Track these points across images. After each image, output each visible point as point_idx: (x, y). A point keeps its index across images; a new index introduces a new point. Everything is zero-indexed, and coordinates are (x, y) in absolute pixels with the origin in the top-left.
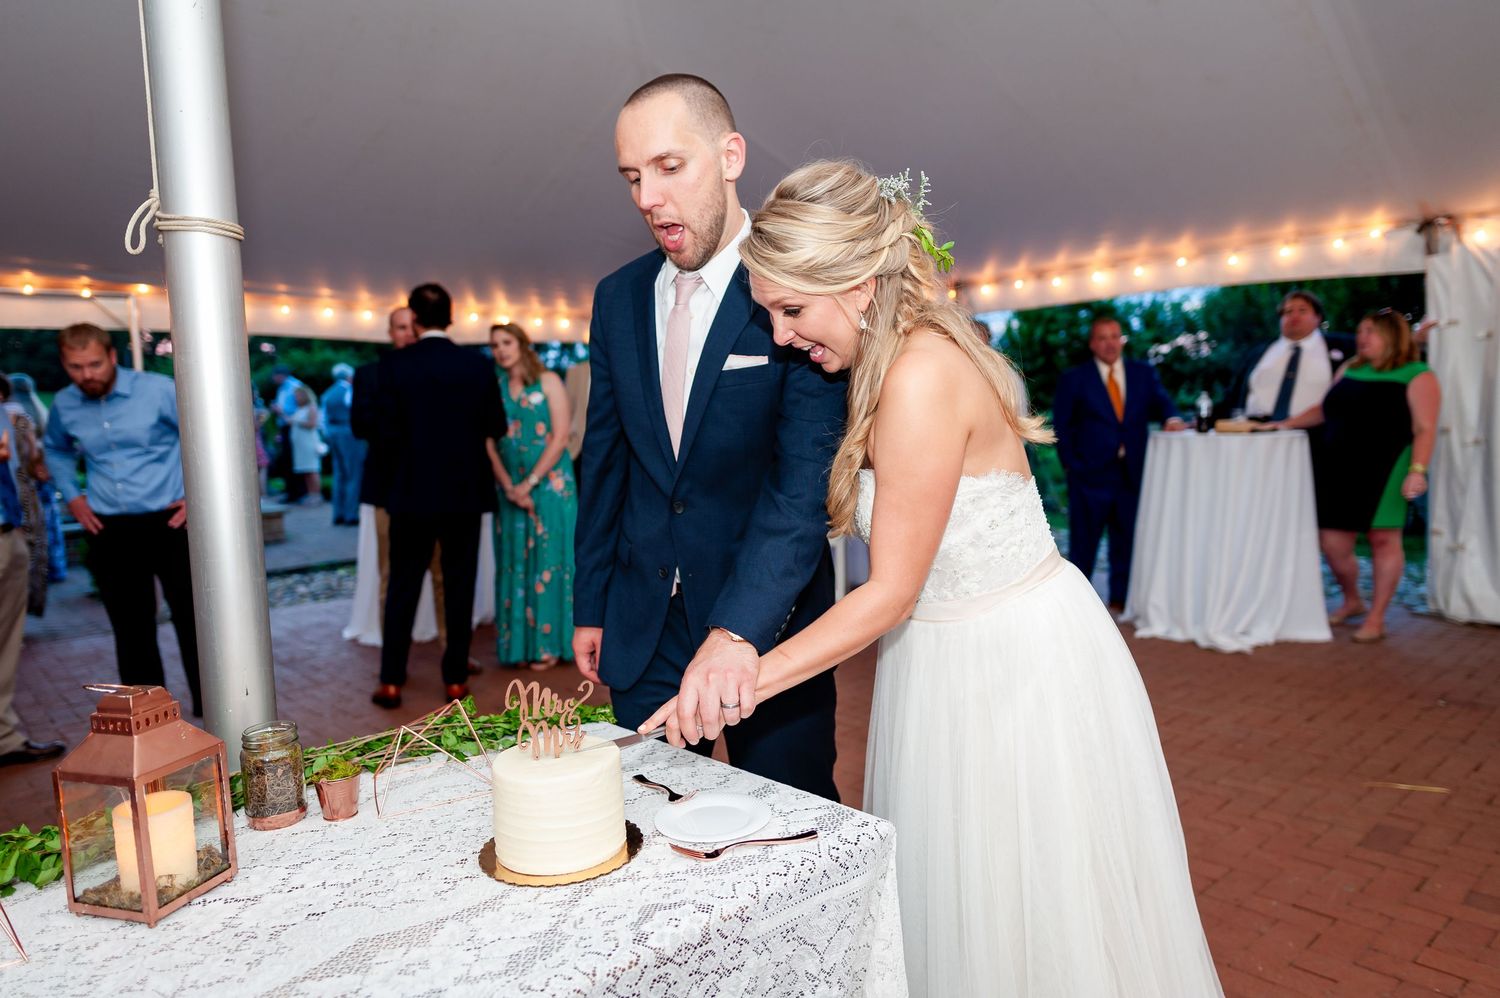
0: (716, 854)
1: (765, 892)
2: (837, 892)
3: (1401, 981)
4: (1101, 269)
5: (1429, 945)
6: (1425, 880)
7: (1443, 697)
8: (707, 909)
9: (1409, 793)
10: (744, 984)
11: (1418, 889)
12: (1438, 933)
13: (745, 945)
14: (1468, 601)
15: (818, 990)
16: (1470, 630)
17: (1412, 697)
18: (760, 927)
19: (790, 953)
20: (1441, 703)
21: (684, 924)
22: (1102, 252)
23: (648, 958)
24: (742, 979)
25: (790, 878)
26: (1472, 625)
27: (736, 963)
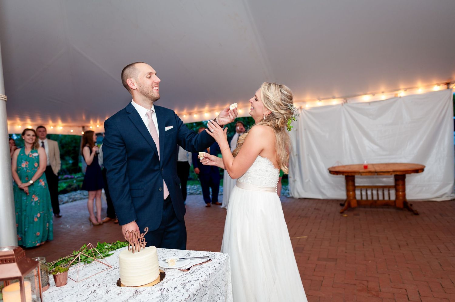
0: (189, 269)
1: (208, 274)
2: (221, 271)
3: (312, 280)
4: (207, 112)
5: (314, 271)
6: (309, 257)
7: (299, 216)
8: (198, 280)
9: (300, 238)
10: (207, 299)
11: (308, 260)
12: (315, 268)
13: (207, 288)
14: (298, 193)
15: (220, 298)
16: (299, 200)
17: (293, 217)
18: (209, 283)
19: (214, 289)
20: (299, 217)
21: (195, 284)
22: (207, 108)
23: (191, 295)
24: (207, 297)
25: (211, 269)
26: (300, 199)
27: (205, 293)
